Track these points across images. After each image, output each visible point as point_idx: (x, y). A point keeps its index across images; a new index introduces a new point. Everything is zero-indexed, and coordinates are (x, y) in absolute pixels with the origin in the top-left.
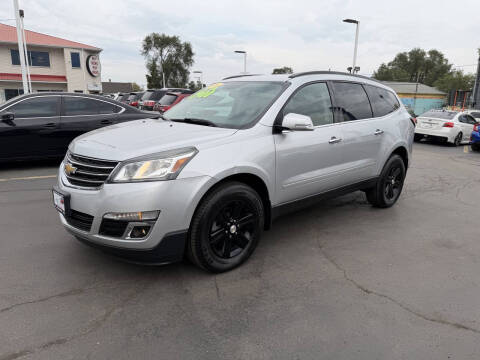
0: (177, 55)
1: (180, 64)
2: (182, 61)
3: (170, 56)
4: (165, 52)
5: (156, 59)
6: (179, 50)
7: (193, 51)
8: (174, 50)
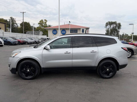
0: (115, 27)
1: (116, 29)
2: (117, 28)
3: (113, 27)
4: (112, 26)
5: (109, 28)
6: (116, 25)
7: (121, 25)
8: (115, 25)
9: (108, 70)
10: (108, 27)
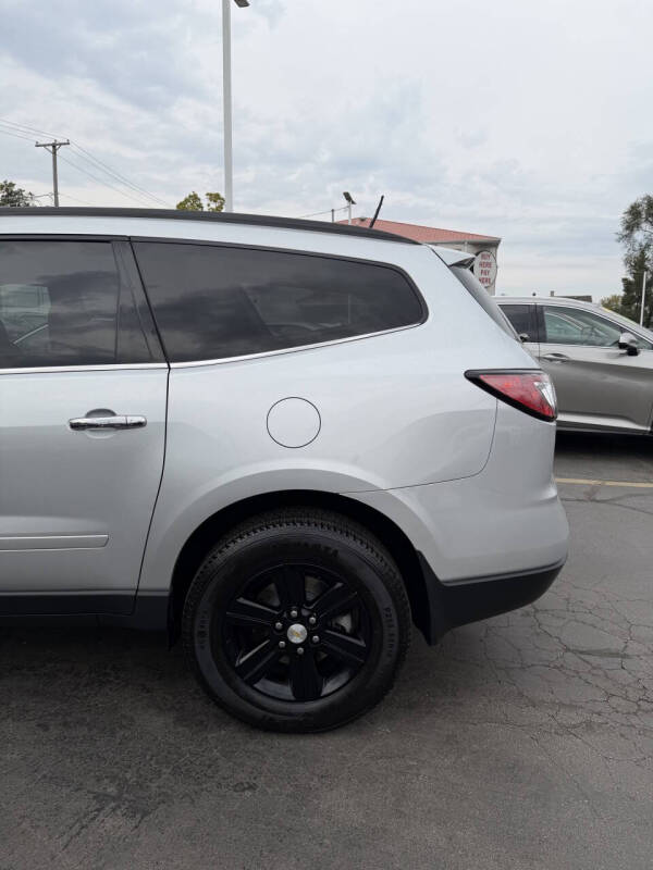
5: (647, 247)
9: (297, 633)
10: (639, 236)
